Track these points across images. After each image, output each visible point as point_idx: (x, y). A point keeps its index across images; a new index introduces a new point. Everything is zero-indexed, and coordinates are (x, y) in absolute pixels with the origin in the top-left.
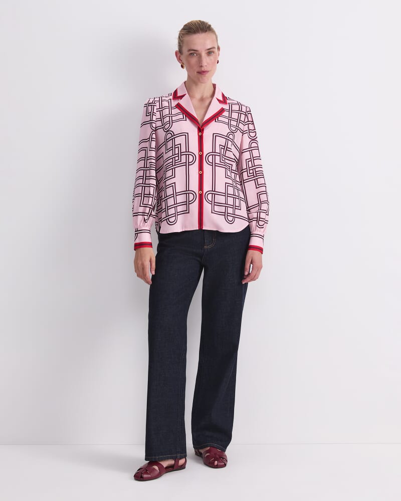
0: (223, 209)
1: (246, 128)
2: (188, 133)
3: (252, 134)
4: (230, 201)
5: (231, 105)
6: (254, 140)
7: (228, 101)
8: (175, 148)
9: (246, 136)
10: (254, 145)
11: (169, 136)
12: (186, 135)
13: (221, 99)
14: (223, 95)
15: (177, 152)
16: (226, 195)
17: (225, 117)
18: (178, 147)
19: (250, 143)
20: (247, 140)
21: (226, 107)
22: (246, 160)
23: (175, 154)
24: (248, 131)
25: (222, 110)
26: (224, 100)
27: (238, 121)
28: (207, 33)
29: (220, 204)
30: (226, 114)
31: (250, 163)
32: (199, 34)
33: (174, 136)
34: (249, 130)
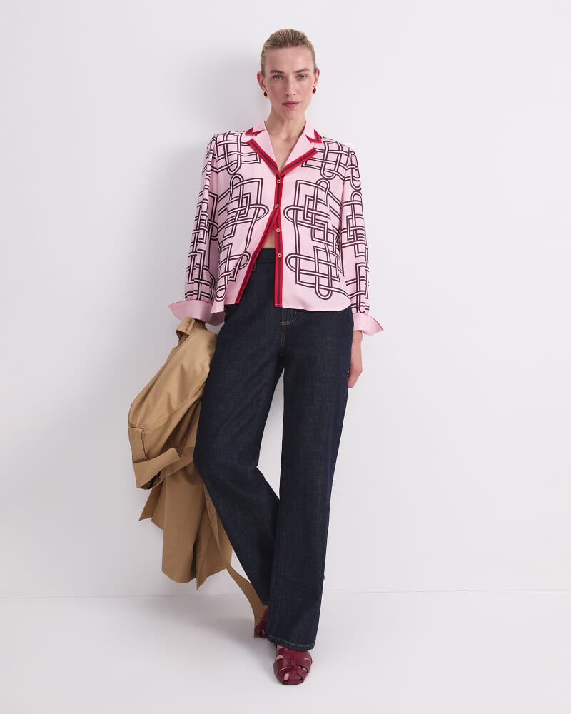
0: (311, 279)
1: (348, 173)
2: (262, 179)
3: (357, 184)
4: (323, 269)
5: (327, 144)
6: (357, 191)
7: (323, 140)
8: (243, 198)
9: (348, 183)
10: (357, 198)
11: (236, 181)
12: (260, 182)
13: (313, 137)
14: (316, 133)
15: (244, 204)
16: (316, 260)
17: (317, 160)
18: (247, 197)
19: (353, 195)
20: (349, 190)
21: (320, 146)
22: (347, 216)
23: (242, 207)
24: (351, 178)
25: (313, 151)
26: (318, 138)
27: (338, 163)
28: (298, 47)
29: (307, 273)
30: (319, 155)
31: (351, 220)
32: (286, 49)
33: (243, 182)
34: (353, 176)
